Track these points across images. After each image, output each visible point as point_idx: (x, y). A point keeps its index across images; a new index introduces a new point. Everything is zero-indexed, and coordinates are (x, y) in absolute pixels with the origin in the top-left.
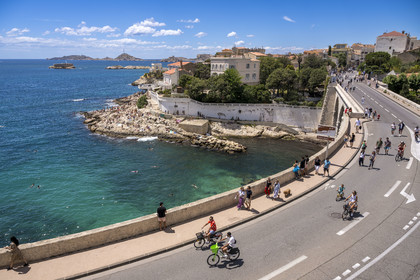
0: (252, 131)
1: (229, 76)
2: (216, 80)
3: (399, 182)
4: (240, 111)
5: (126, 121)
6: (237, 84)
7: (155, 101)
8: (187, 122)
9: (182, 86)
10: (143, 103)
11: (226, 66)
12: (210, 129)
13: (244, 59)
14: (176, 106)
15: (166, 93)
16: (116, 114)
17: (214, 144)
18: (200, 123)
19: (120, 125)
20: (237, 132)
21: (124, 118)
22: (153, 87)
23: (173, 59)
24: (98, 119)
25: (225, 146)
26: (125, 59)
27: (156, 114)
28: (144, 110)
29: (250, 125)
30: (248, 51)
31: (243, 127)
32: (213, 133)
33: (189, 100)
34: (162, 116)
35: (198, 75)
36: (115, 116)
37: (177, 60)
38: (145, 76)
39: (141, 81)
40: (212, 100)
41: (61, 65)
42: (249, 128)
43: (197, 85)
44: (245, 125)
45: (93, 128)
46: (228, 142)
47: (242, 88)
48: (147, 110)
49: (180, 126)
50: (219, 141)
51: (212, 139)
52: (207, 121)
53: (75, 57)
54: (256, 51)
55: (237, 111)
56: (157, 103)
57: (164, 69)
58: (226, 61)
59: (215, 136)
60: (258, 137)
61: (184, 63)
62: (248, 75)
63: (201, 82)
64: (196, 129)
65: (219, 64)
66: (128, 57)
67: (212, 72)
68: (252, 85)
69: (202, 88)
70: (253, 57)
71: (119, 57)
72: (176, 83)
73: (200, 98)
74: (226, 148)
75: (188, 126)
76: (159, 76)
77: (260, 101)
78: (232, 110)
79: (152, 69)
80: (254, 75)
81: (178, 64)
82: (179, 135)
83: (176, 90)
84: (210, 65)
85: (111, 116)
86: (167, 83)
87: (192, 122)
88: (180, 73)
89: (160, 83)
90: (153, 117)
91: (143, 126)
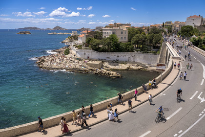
0: (124, 67)
1: (112, 38)
2: (105, 40)
3: (197, 92)
4: (118, 56)
5: (59, 62)
6: (116, 42)
8: (90, 62)
9: (88, 43)
10: (67, 52)
11: (110, 33)
12: (102, 66)
13: (120, 29)
14: (85, 54)
15: (79, 47)
16: (53, 58)
17: (105, 73)
18: (98, 63)
19: (55, 64)
20: (116, 67)
21: (58, 61)
22: (73, 44)
23: (83, 29)
24: (43, 61)
25: (110, 74)
26: (58, 29)
27: (74, 58)
28: (68, 56)
29: (123, 63)
30: (122, 25)
31: (120, 64)
33: (92, 50)
34: (77, 59)
35: (96, 37)
36: (53, 60)
37: (85, 29)
38: (69, 38)
39: (67, 41)
40: (104, 51)
41: (23, 32)
42: (123, 65)
43: (96, 43)
45: (41, 66)
46: (112, 72)
47: (119, 44)
48: (70, 56)
49: (87, 64)
50: (107, 72)
51: (104, 71)
52: (101, 62)
53: (31, 28)
54: (126, 25)
55: (116, 56)
56: (75, 52)
57: (79, 34)
58: (111, 30)
59: (105, 69)
60: (128, 69)
61: (89, 31)
62: (122, 38)
63: (98, 41)
64: (95, 66)
65: (107, 32)
66: (60, 28)
67: (103, 36)
68: (124, 43)
69: (99, 44)
70: (125, 28)
71: (55, 28)
72: (85, 42)
73: (97, 49)
74: (111, 75)
75: (91, 64)
76: (76, 38)
77: (128, 51)
78: (114, 56)
79: (72, 34)
80: (125, 37)
81: (86, 32)
82: (86, 69)
83: (84, 45)
84: (102, 32)
85: (50, 59)
86: (80, 42)
87: (93, 62)
88: (87, 36)
89: (76, 42)
90: (73, 60)
91: (68, 64)
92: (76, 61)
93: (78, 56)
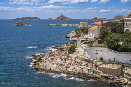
5: (60, 63)
7: (81, 49)
8: (104, 66)
9: (102, 39)
10: (73, 50)
12: (122, 73)
14: (97, 53)
15: (90, 44)
16: (53, 57)
18: (116, 67)
19: (55, 65)
21: (59, 61)
22: (81, 39)
23: (96, 19)
24: (41, 60)
26: (62, 19)
27: (81, 59)
28: (73, 55)
32: (125, 76)
33: (107, 49)
34: (85, 60)
35: (114, 30)
36: (52, 59)
37: (99, 20)
38: (76, 31)
39: (72, 34)
43: (114, 38)
45: (37, 66)
48: (76, 56)
50: (130, 82)
51: (124, 80)
52: (120, 66)
53: (30, 18)
56: (83, 50)
57: (90, 26)
59: (126, 78)
61: (104, 22)
63: (116, 36)
64: (111, 71)
66: (64, 18)
67: (125, 29)
69: (117, 40)
71: (58, 18)
72: (98, 36)
73: (115, 48)
75: (105, 69)
76: (85, 31)
79: (81, 26)
81: (100, 23)
82: (97, 76)
83: (97, 41)
84: (124, 24)
85: (49, 59)
86: (91, 36)
87: (109, 66)
88: (101, 29)
89: (86, 36)
90: (79, 61)
91: (72, 67)
92: (84, 63)
93: (88, 56)
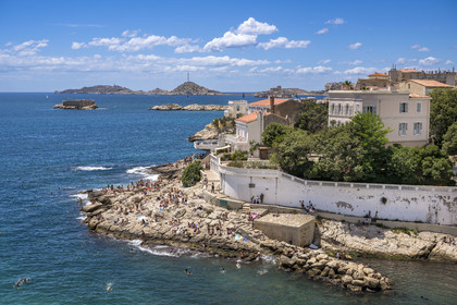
0: (413, 245)
1: (362, 128)
2: (333, 135)
4: (384, 200)
5: (155, 211)
6: (376, 144)
7: (215, 173)
8: (270, 219)
9: (269, 144)
11: (357, 107)
12: (317, 236)
13: (395, 93)
14: (252, 186)
16: (140, 195)
17: (322, 268)
18: (297, 221)
20: (375, 245)
21: (153, 206)
23: (278, 92)
24: (108, 204)
25: (343, 273)
26: (189, 90)
27: (212, 200)
28: (194, 191)
29: (405, 230)
30: (407, 77)
31: (389, 233)
32: (324, 244)
33: (278, 173)
34: (223, 203)
37: (286, 94)
39: (207, 133)
40: (325, 176)
42: (403, 238)
44: (395, 229)
46: (350, 266)
47: (390, 151)
48: (199, 192)
49: (256, 226)
50: (333, 262)
51: (318, 257)
52: (311, 218)
55: (377, 199)
56: (217, 177)
58: (357, 97)
59: (327, 250)
60: (424, 257)
62: (403, 127)
63: (303, 139)
64: (289, 235)
65: (344, 104)
66: (196, 88)
68: (411, 147)
69: (307, 150)
70: (419, 89)
71: (179, 89)
73: (299, 169)
74: (346, 278)
75: (273, 226)
77: (429, 180)
78: (367, 198)
80: (417, 126)
81: (267, 103)
82: (251, 245)
83: (257, 153)
85: (130, 200)
86: (241, 138)
87: (282, 220)
88: (267, 120)
89: (230, 138)
90: (206, 205)
91: (185, 222)
92: (217, 212)
93: (229, 193)
